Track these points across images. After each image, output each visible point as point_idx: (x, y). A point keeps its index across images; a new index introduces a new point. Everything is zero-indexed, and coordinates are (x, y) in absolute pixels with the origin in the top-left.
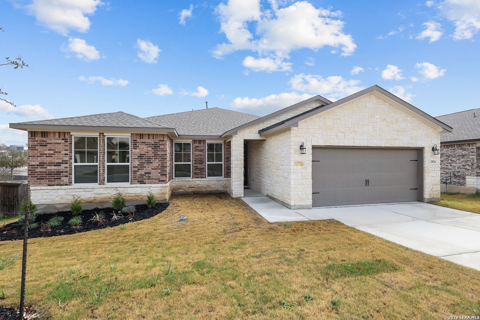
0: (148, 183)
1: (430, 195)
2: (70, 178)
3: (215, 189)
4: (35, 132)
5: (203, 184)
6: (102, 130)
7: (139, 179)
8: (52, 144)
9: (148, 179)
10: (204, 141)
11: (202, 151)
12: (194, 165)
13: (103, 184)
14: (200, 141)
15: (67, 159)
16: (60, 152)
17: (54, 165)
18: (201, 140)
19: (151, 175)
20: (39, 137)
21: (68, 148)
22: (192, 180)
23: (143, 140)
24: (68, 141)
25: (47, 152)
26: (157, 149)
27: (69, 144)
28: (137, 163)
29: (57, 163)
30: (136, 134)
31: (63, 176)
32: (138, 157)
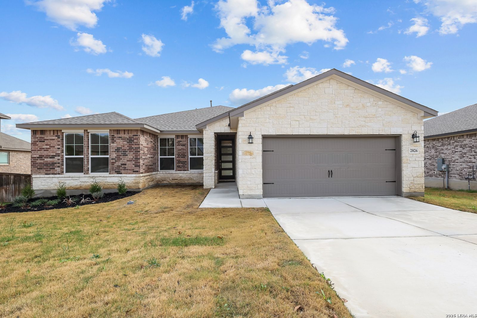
0: (124, 174)
1: (410, 188)
2: (61, 169)
3: (197, 181)
4: (36, 130)
5: (185, 176)
6: (86, 127)
7: (116, 170)
8: (48, 140)
9: (124, 170)
10: (186, 136)
11: (185, 146)
12: (177, 159)
13: (87, 174)
14: (182, 137)
15: (59, 152)
16: (54, 147)
17: (50, 158)
18: (183, 135)
19: (126, 166)
20: (39, 134)
21: (60, 143)
22: (175, 172)
23: (120, 135)
24: (60, 137)
25: (45, 147)
26: (132, 143)
27: (61, 140)
28: (114, 155)
29: (52, 156)
30: (114, 130)
31: (56, 167)
32: (115, 150)
